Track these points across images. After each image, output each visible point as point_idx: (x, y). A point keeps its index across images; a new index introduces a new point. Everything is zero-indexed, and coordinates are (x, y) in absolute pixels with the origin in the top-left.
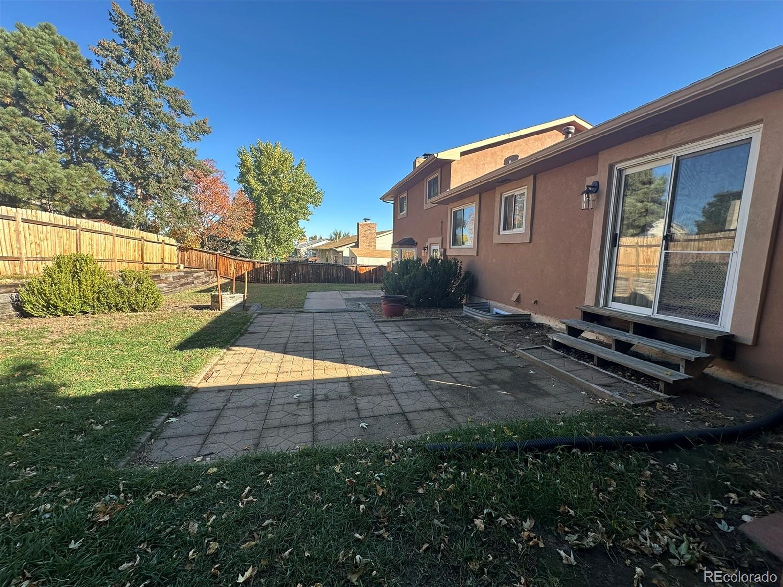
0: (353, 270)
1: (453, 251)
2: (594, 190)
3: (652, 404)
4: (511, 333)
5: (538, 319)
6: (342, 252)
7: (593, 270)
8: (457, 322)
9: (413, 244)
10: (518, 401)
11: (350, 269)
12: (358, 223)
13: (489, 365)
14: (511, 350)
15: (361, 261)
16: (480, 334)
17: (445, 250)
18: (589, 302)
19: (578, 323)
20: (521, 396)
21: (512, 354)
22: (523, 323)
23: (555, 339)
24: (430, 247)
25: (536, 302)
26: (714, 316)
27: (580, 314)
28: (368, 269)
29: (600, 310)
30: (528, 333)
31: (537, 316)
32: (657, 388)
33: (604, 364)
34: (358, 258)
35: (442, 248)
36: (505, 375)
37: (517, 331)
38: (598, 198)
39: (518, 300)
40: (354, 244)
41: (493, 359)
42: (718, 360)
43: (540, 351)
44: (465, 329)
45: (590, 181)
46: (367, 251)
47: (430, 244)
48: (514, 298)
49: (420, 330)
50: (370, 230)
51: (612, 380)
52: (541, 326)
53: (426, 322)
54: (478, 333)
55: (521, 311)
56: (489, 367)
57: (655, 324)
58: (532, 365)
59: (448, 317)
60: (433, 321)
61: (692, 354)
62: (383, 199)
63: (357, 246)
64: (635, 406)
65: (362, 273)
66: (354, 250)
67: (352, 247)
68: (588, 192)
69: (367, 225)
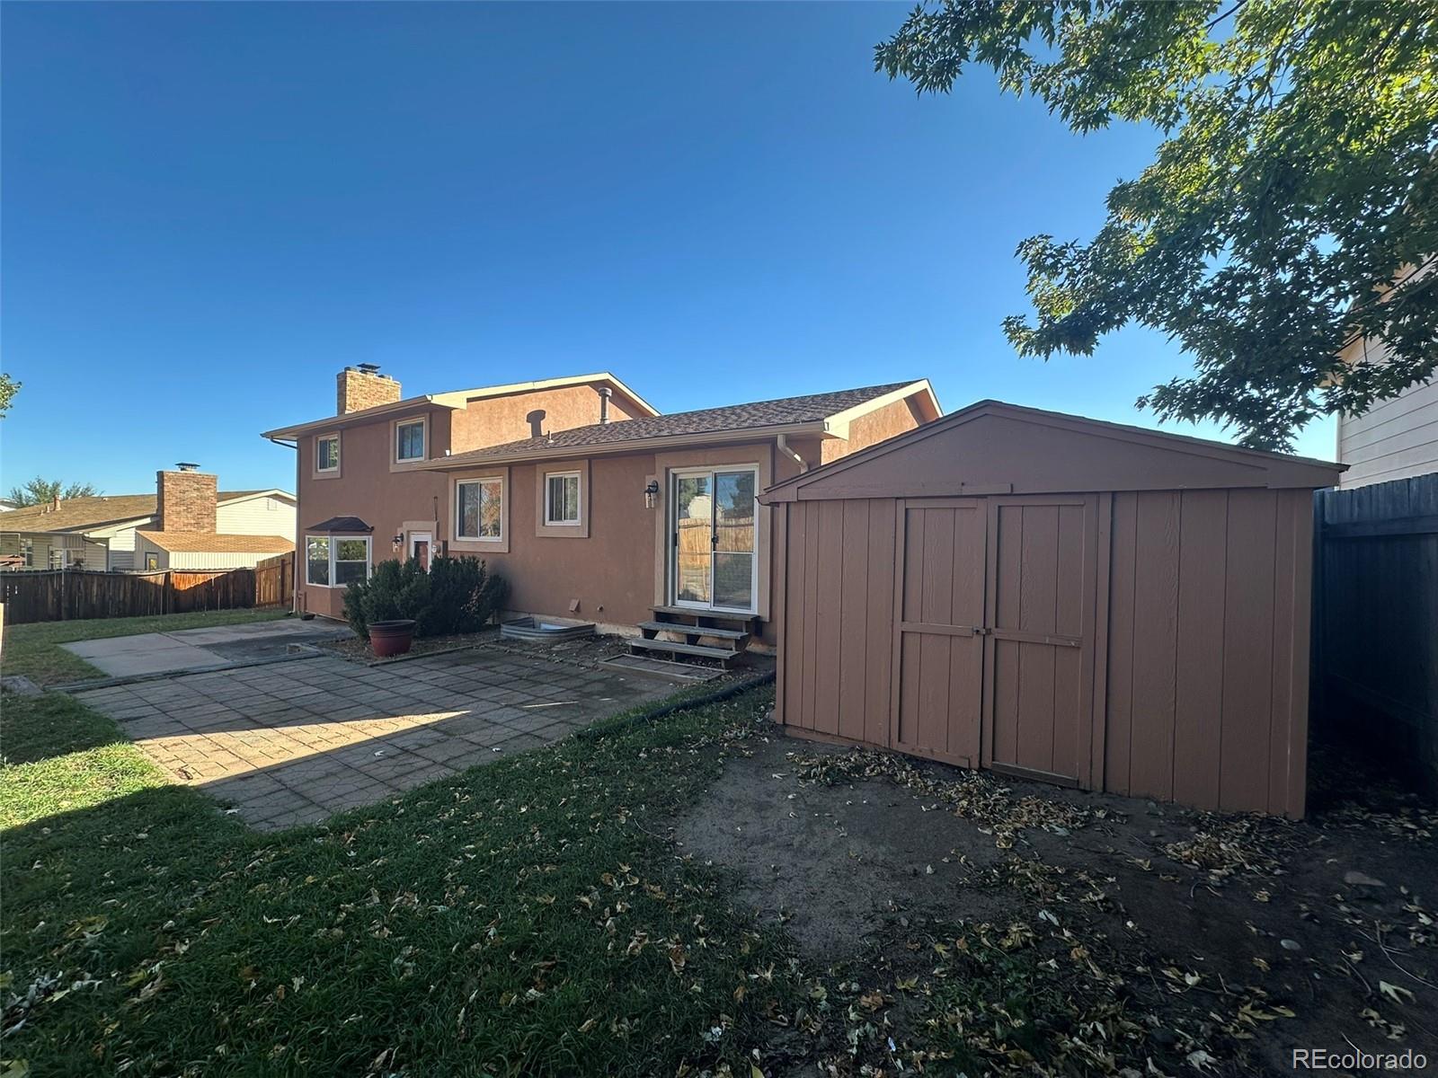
0: (156, 584)
1: (462, 545)
2: (654, 489)
3: (719, 678)
4: (580, 650)
5: (604, 629)
6: (106, 540)
7: (660, 570)
8: (502, 648)
9: (364, 530)
10: (622, 702)
11: (147, 583)
12: (161, 475)
13: (578, 683)
14: (591, 665)
15: (178, 561)
16: (546, 656)
17: (446, 543)
18: (658, 603)
19: (653, 625)
20: (624, 698)
21: (594, 668)
22: (588, 636)
23: (634, 644)
24: (408, 537)
25: (601, 609)
26: (748, 604)
27: (652, 616)
28: (200, 579)
29: (669, 609)
30: (600, 647)
31: (603, 625)
32: (720, 667)
33: (682, 657)
34: (172, 555)
35: (438, 539)
36: (598, 687)
37: (587, 646)
38: (658, 497)
39: (578, 609)
40: (148, 521)
41: (577, 676)
42: (753, 638)
43: (622, 659)
44: (520, 654)
45: (649, 480)
46: (193, 537)
47: (408, 532)
48: (573, 607)
49: (457, 665)
50: (198, 489)
51: (688, 670)
52: (609, 637)
53: (455, 654)
54: (541, 655)
55: (582, 623)
56: (579, 684)
57: (713, 615)
58: (619, 673)
59: (483, 643)
60: (465, 652)
61: (738, 635)
62: (272, 436)
63: (158, 524)
64: (709, 681)
65: (183, 587)
66: (151, 535)
67: (138, 528)
68: (649, 492)
69: (188, 478)
